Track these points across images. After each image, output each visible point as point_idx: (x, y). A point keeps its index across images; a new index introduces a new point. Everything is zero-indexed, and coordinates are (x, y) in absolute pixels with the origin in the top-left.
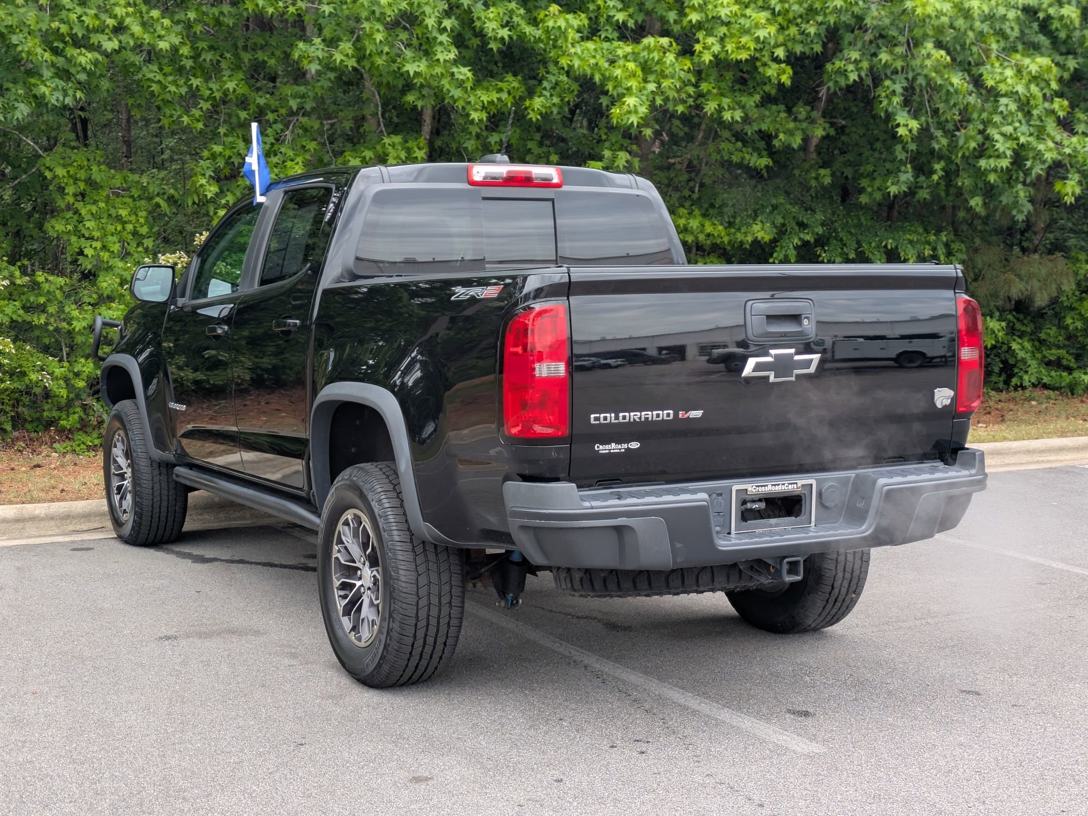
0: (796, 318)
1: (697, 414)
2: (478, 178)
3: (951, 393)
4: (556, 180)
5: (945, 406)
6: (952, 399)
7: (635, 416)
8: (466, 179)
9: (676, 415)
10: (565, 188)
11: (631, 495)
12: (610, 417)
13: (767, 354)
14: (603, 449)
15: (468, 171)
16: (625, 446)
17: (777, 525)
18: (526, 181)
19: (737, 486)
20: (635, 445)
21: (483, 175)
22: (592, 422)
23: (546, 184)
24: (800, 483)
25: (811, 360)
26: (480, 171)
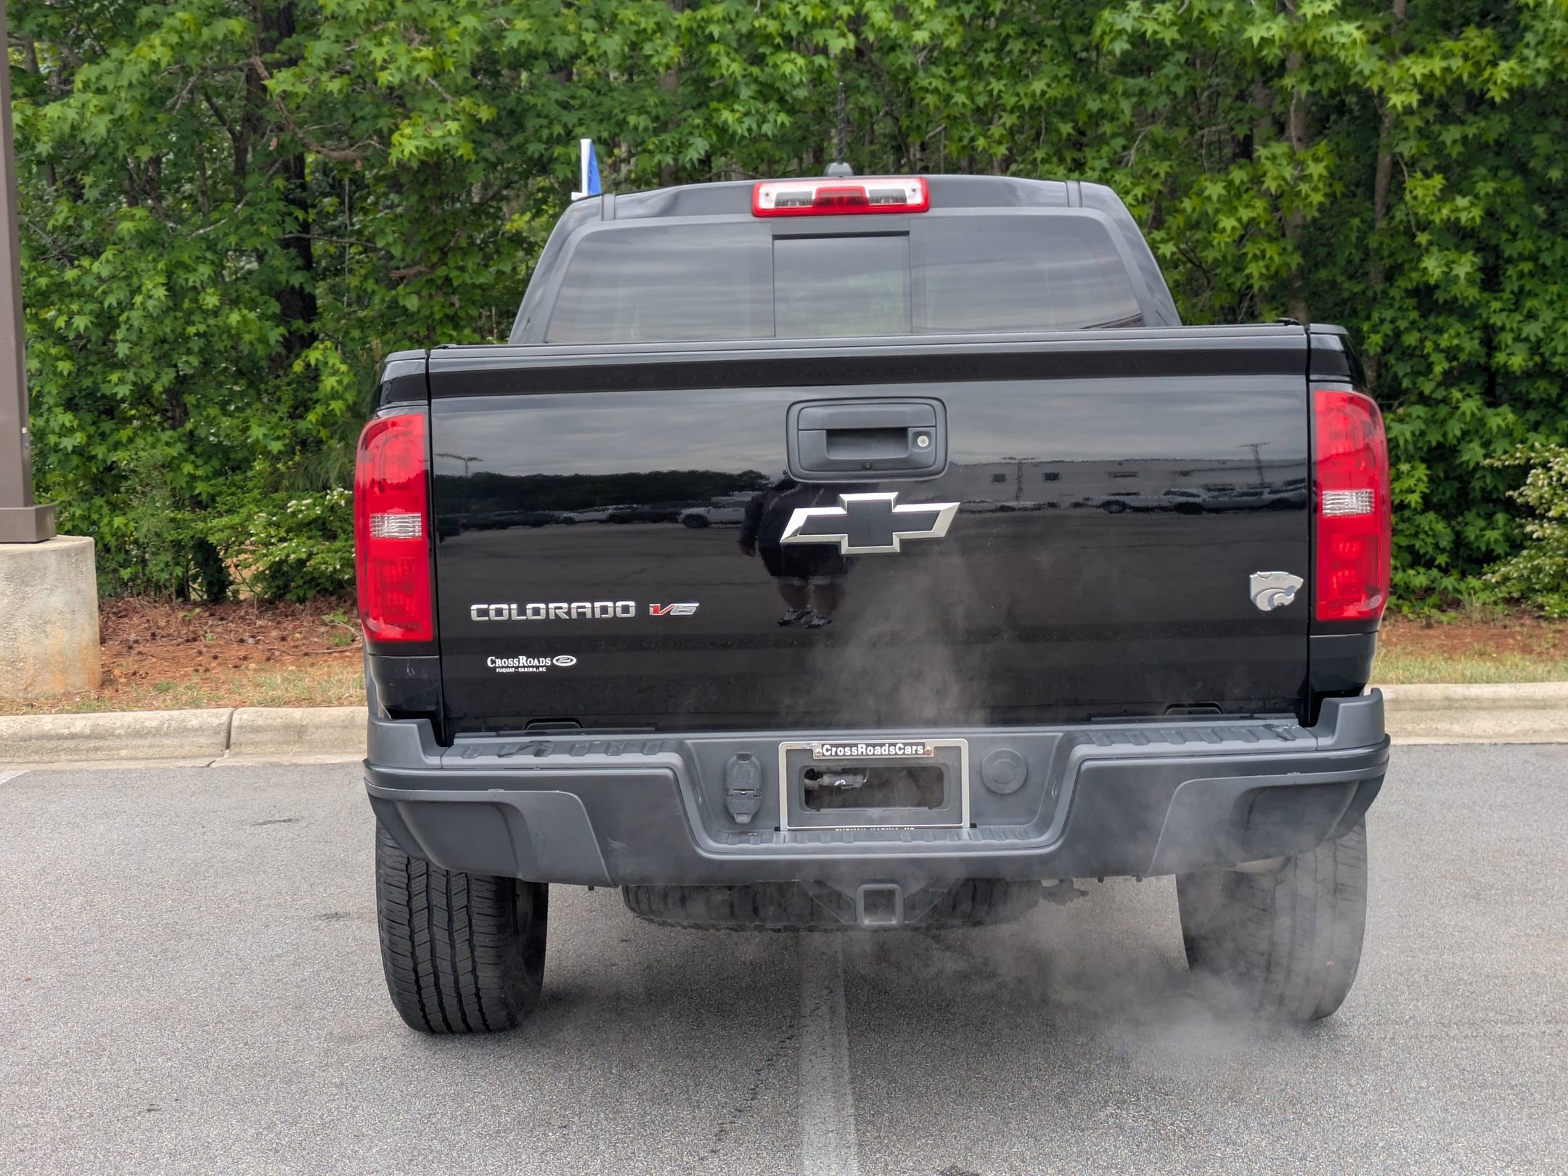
0: (899, 434)
1: (689, 608)
2: (766, 203)
3: (1298, 582)
4: (916, 199)
5: (1281, 609)
6: (1298, 593)
7: (558, 609)
8: (748, 207)
9: (642, 609)
10: (933, 212)
11: (559, 749)
12: (509, 610)
13: (834, 502)
14: (503, 665)
15: (753, 193)
16: (548, 662)
17: (883, 820)
18: (855, 205)
19: (788, 742)
20: (566, 661)
21: (773, 197)
22: (474, 616)
23: (898, 207)
24: (931, 744)
25: (934, 516)
26: (771, 192)
